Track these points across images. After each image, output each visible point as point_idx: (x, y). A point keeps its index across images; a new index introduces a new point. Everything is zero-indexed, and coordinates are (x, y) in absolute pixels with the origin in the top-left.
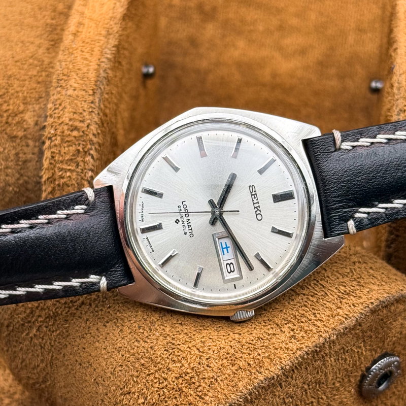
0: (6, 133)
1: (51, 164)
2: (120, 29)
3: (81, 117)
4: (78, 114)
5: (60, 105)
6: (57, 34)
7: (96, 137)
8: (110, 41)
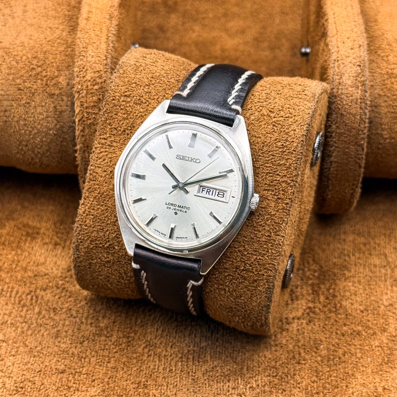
0: (46, 92)
1: (81, 110)
5: (83, 68)
6: (74, 22)
8: (113, 22)
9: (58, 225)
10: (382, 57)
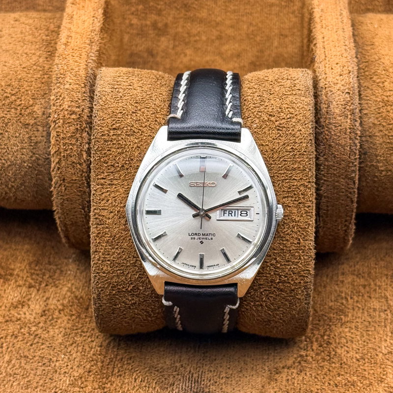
0: (20, 122)
1: (57, 140)
2: (100, 38)
3: (77, 104)
4: (75, 102)
5: (60, 96)
6: (52, 47)
8: (93, 47)
9: (33, 266)
10: (378, 83)
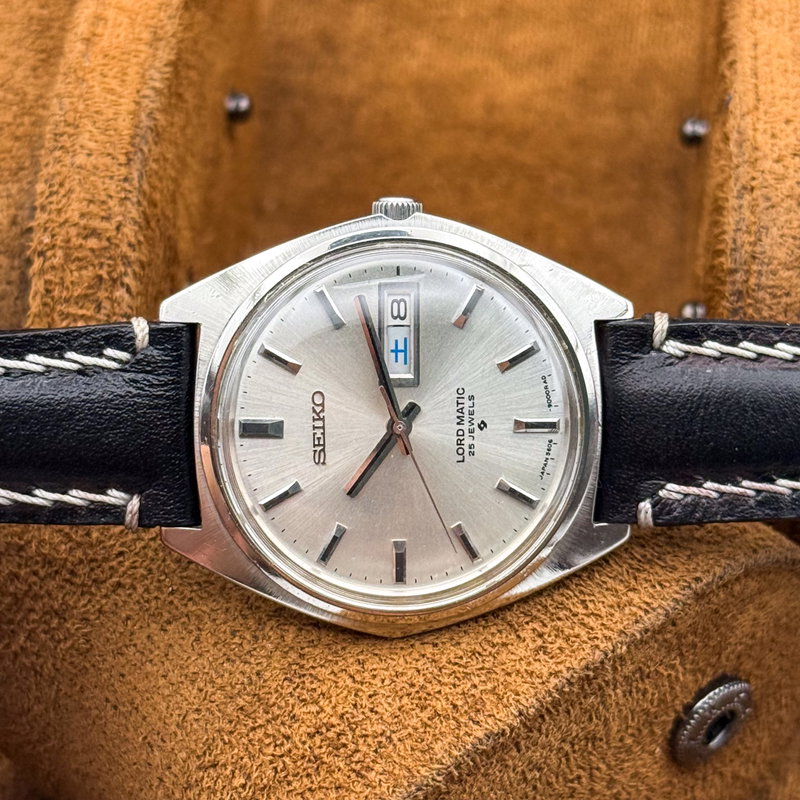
1: (45, 304)
2: (181, 28)
3: (103, 210)
4: (98, 203)
5: (61, 185)
6: (52, 38)
7: (134, 250)
8: (160, 53)
